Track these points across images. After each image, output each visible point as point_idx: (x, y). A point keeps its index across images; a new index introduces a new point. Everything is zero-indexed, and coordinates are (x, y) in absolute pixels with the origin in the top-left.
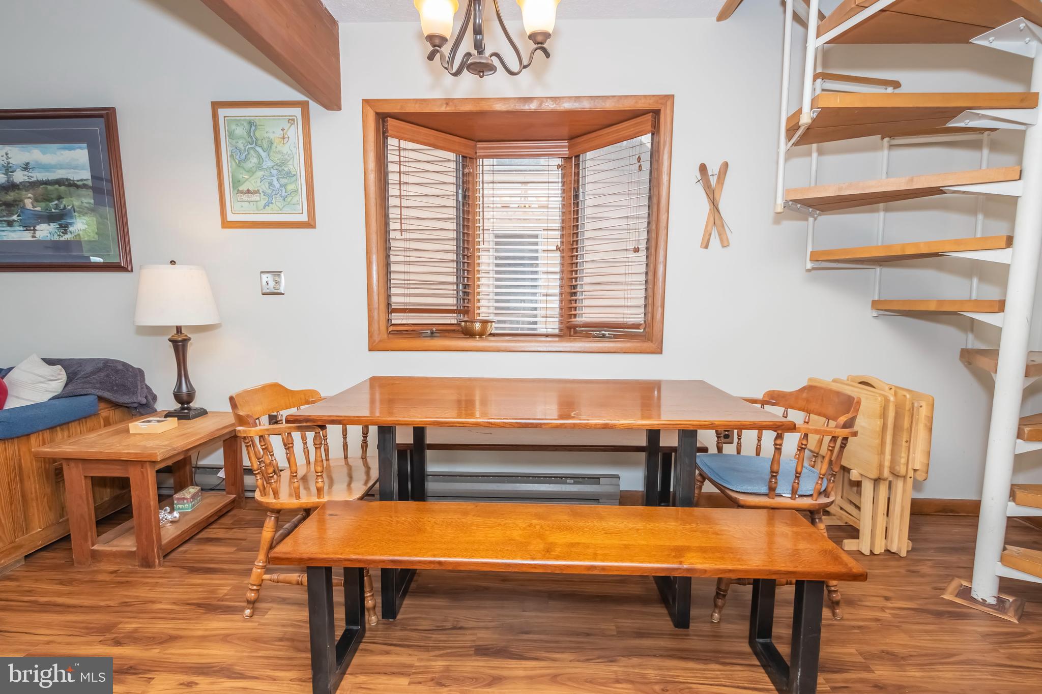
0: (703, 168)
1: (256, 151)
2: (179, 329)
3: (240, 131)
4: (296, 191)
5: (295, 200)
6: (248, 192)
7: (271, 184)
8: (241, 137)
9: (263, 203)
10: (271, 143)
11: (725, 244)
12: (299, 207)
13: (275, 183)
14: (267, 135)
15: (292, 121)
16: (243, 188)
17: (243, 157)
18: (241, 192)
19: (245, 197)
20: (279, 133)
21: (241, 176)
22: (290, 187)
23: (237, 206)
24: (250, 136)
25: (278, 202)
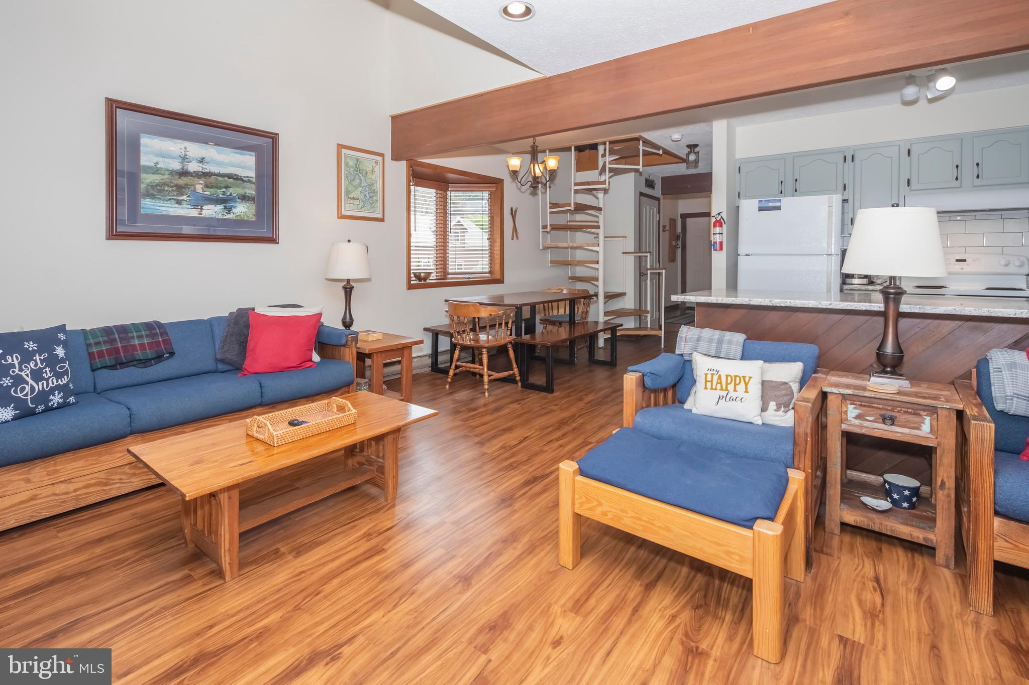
0: (512, 208)
1: (359, 176)
2: (348, 281)
3: (352, 163)
4: (377, 201)
5: (376, 206)
6: (354, 198)
7: (365, 196)
8: (352, 167)
9: (360, 206)
10: (367, 173)
11: (517, 238)
12: (377, 210)
13: (367, 195)
14: (365, 168)
15: (377, 163)
16: (351, 196)
17: (352, 178)
18: (350, 198)
19: (352, 201)
20: (371, 169)
21: (350, 189)
22: (375, 198)
23: (347, 206)
24: (356, 167)
25: (368, 206)
